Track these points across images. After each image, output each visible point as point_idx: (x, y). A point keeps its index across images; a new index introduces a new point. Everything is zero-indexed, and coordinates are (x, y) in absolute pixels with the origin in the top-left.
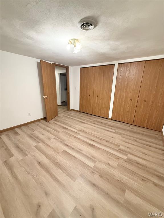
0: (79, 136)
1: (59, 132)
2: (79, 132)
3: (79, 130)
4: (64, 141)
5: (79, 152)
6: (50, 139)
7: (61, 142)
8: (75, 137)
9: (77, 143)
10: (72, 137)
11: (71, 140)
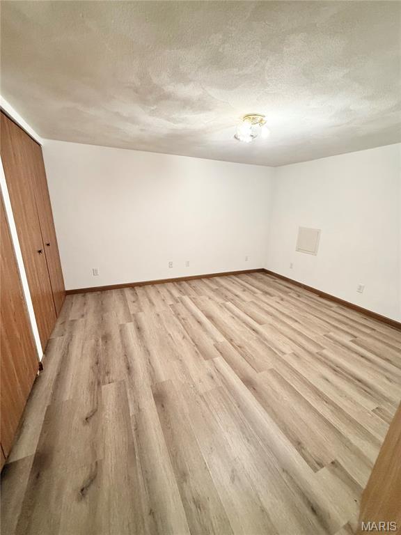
0: (221, 339)
1: (272, 371)
2: (213, 351)
3: (207, 357)
4: (259, 340)
5: (236, 316)
6: (293, 353)
7: (266, 340)
8: (231, 340)
9: (233, 328)
10: (238, 342)
11: (243, 338)
